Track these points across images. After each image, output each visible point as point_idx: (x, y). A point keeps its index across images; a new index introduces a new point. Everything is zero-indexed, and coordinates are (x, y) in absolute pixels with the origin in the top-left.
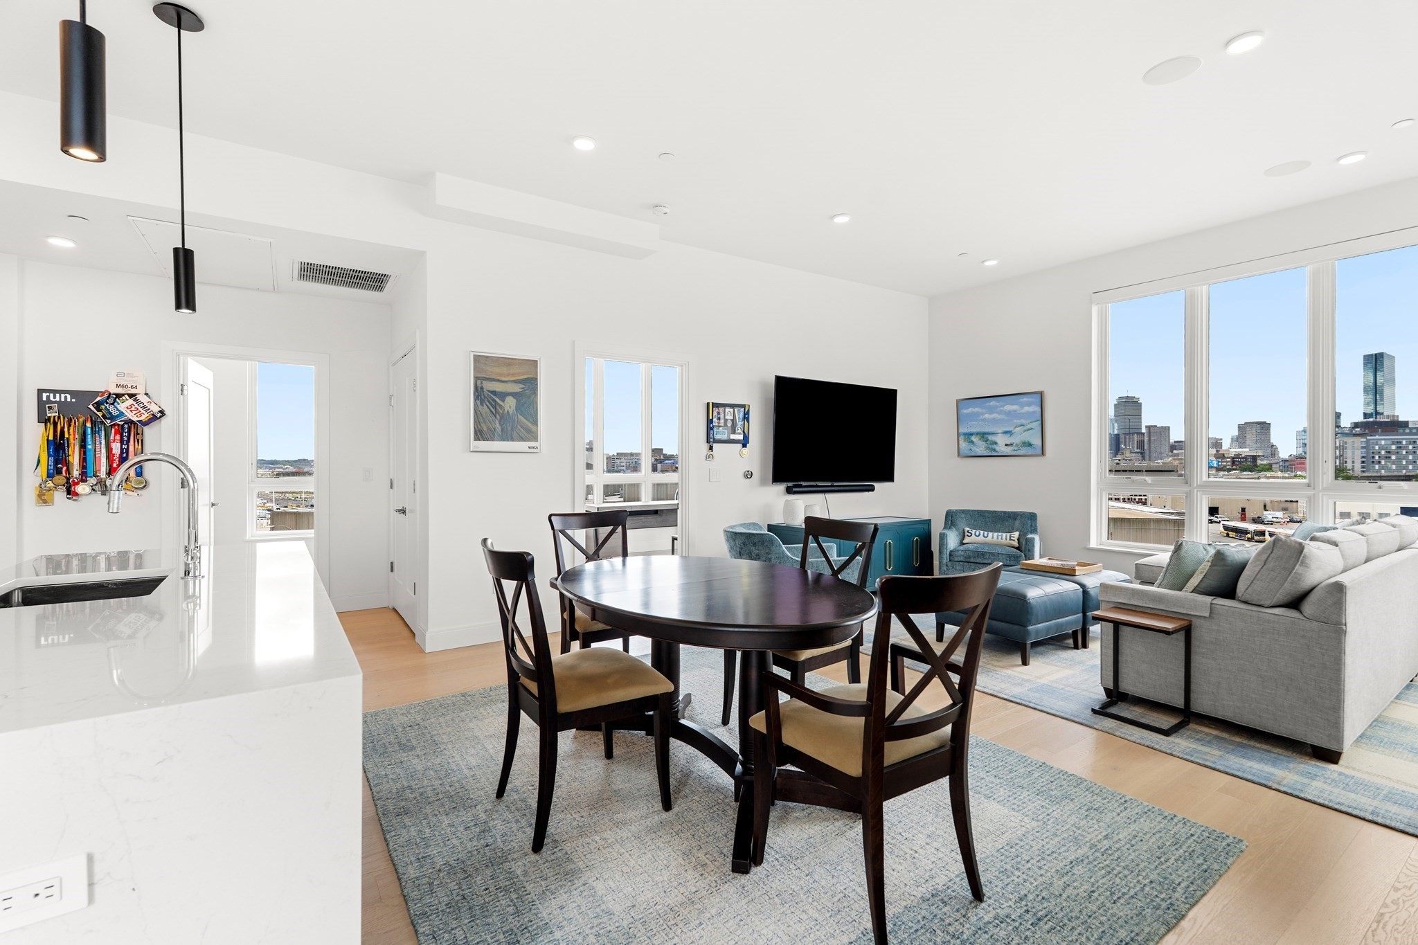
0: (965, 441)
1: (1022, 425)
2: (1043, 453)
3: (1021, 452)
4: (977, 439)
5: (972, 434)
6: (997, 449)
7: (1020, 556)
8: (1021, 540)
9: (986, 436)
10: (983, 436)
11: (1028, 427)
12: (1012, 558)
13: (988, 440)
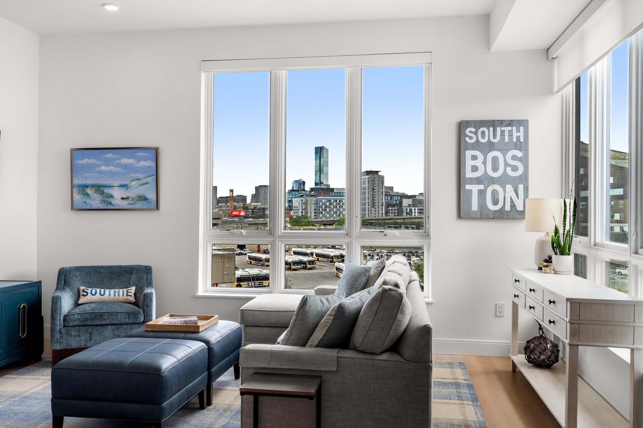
0: (79, 193)
1: (138, 179)
2: (157, 207)
4: (93, 191)
5: (87, 186)
6: (114, 202)
7: (139, 313)
8: (138, 295)
9: (102, 189)
10: (99, 188)
11: (144, 181)
12: (131, 316)
13: (103, 193)
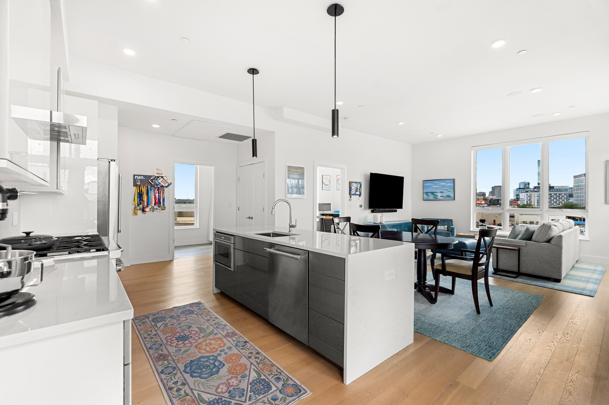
0: (426, 195)
1: (447, 190)
2: (454, 199)
3: (445, 199)
4: (430, 194)
5: (428, 193)
6: (438, 197)
7: (450, 233)
8: (448, 228)
9: (434, 193)
10: (432, 193)
11: (449, 190)
12: (447, 234)
13: (434, 195)
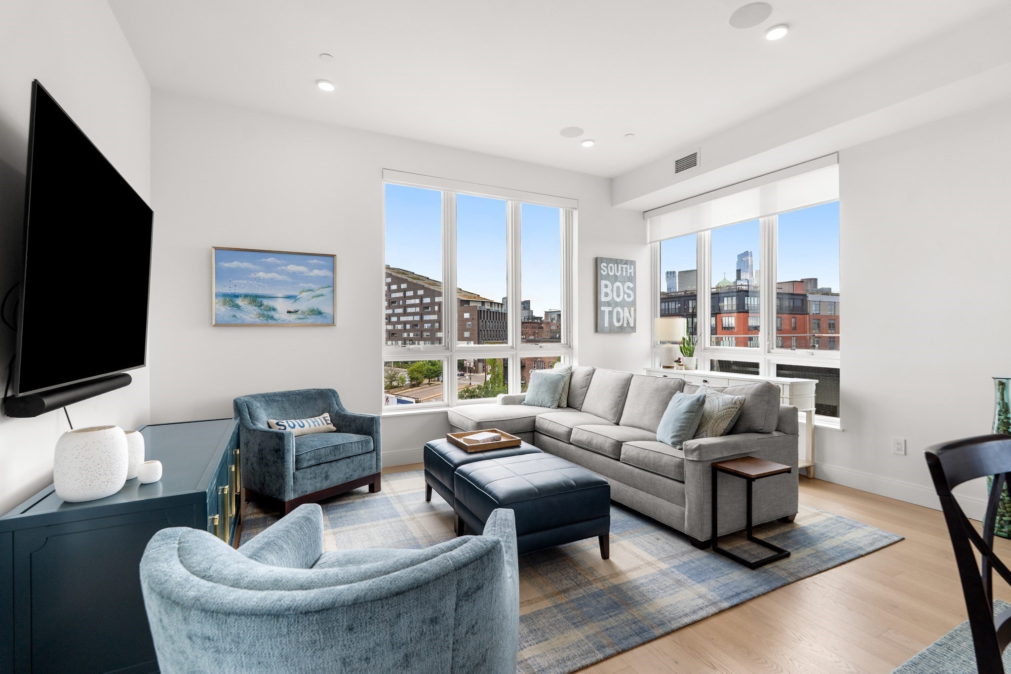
0: (225, 304)
1: (311, 290)
2: (333, 323)
3: (305, 322)
4: (246, 302)
5: (237, 296)
6: (276, 316)
9: (259, 300)
10: (255, 299)
11: (318, 292)
13: (262, 305)
